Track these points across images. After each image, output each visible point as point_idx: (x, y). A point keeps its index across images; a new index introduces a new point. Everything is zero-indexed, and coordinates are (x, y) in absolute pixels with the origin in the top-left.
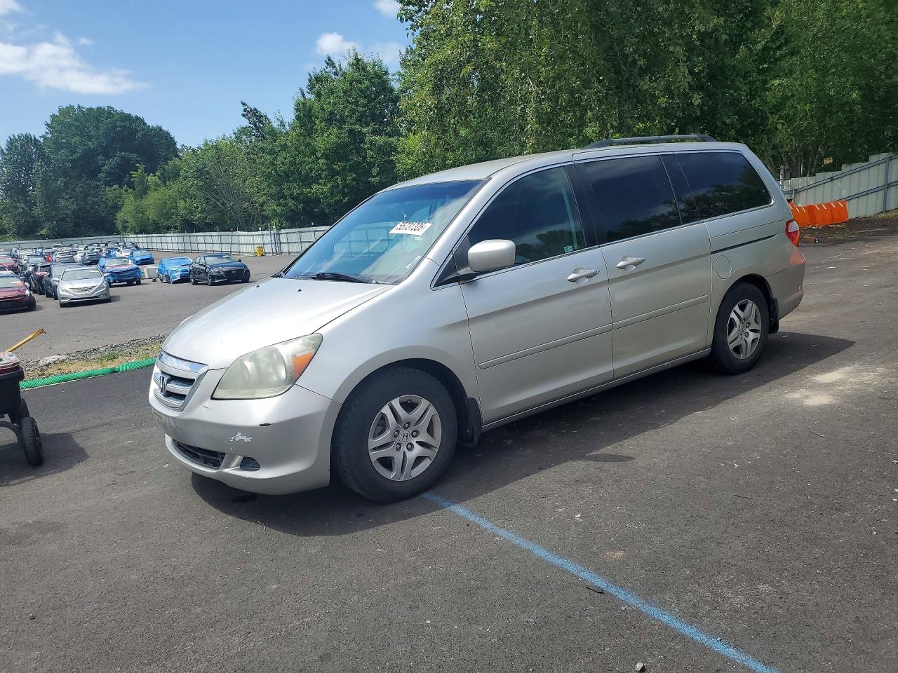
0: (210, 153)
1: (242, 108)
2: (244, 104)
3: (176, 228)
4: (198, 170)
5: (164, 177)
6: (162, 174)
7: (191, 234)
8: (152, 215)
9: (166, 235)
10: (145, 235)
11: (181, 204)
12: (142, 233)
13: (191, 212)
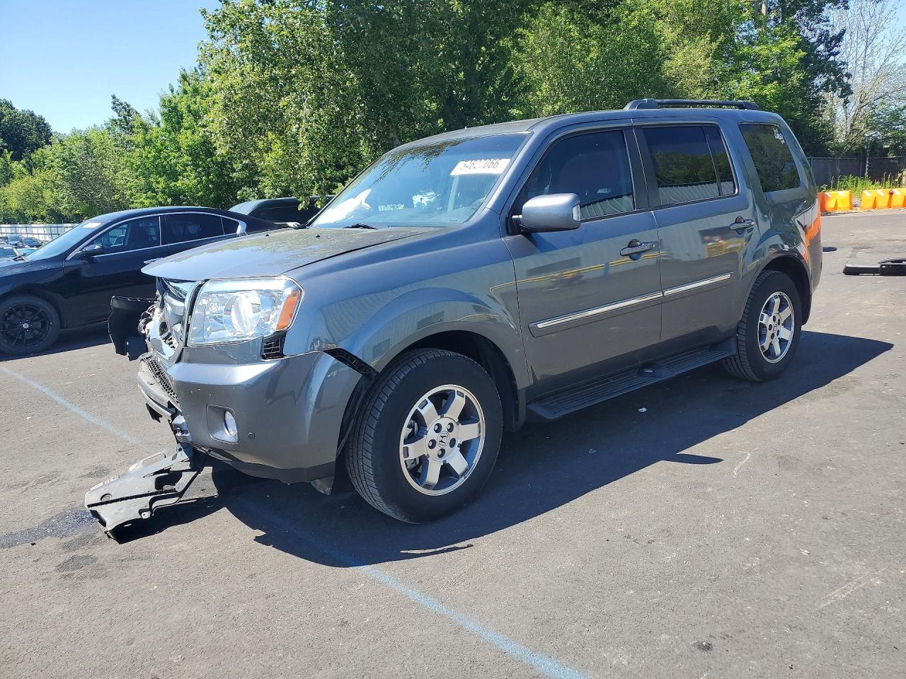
0: (78, 144)
1: (111, 100)
2: (114, 97)
3: (43, 218)
4: (64, 160)
5: (29, 165)
6: (27, 162)
7: (59, 225)
8: (14, 204)
9: (33, 225)
10: (9, 225)
11: (47, 194)
12: (5, 223)
13: (57, 202)
